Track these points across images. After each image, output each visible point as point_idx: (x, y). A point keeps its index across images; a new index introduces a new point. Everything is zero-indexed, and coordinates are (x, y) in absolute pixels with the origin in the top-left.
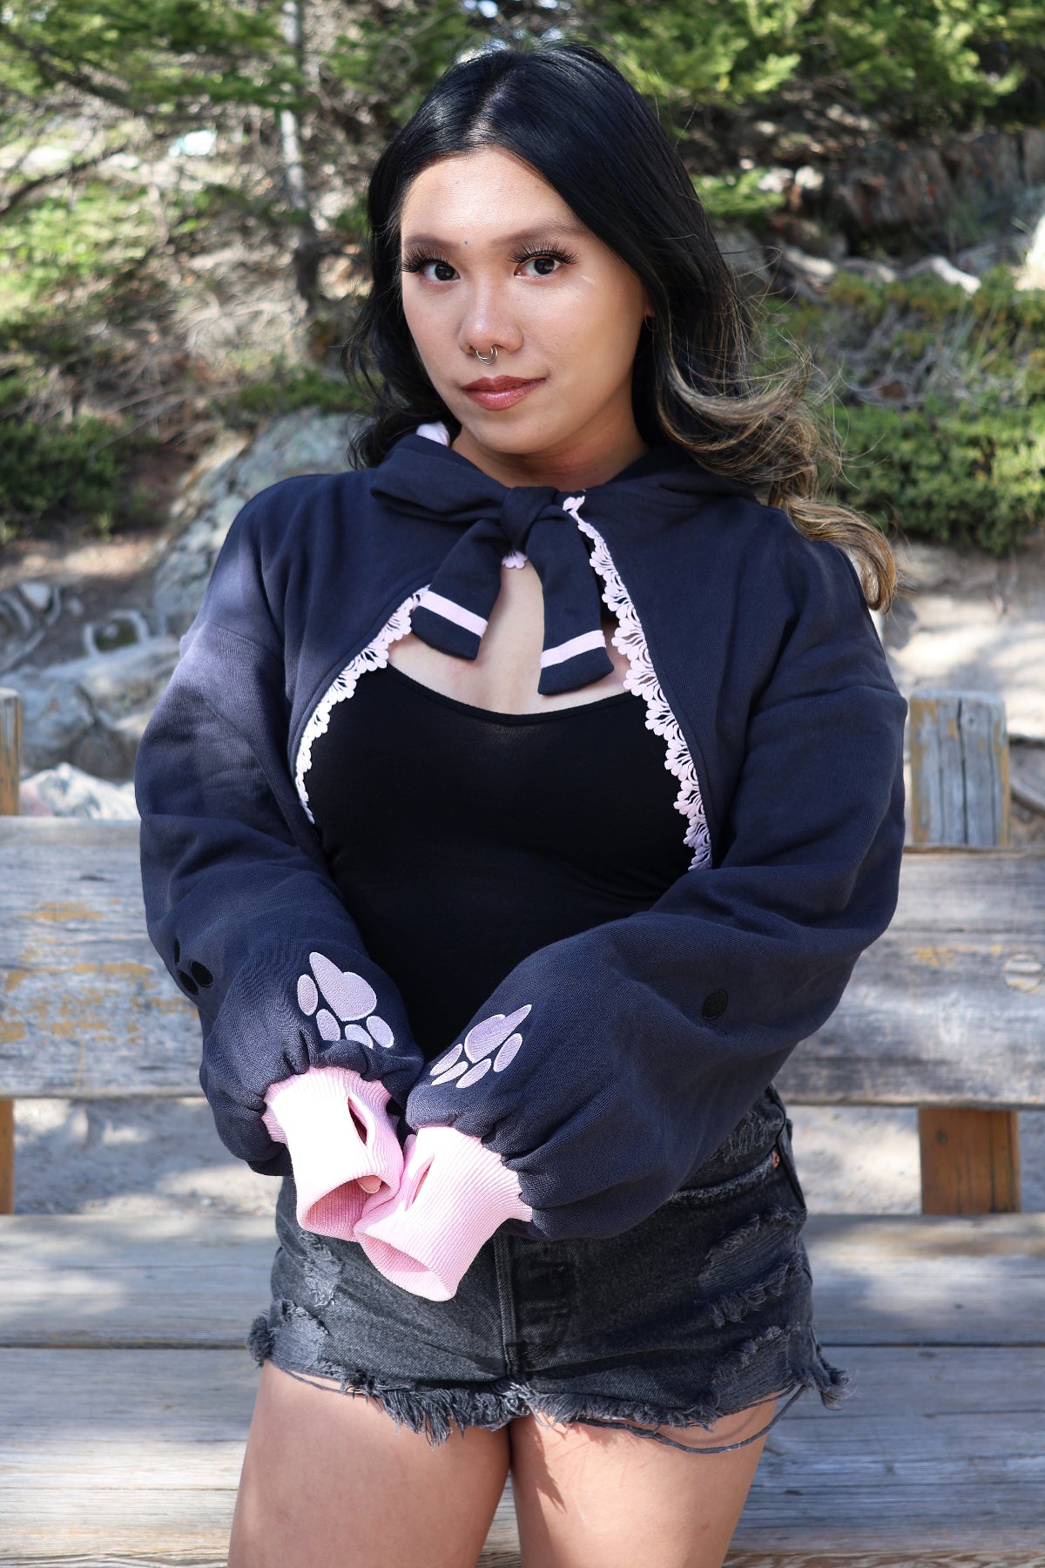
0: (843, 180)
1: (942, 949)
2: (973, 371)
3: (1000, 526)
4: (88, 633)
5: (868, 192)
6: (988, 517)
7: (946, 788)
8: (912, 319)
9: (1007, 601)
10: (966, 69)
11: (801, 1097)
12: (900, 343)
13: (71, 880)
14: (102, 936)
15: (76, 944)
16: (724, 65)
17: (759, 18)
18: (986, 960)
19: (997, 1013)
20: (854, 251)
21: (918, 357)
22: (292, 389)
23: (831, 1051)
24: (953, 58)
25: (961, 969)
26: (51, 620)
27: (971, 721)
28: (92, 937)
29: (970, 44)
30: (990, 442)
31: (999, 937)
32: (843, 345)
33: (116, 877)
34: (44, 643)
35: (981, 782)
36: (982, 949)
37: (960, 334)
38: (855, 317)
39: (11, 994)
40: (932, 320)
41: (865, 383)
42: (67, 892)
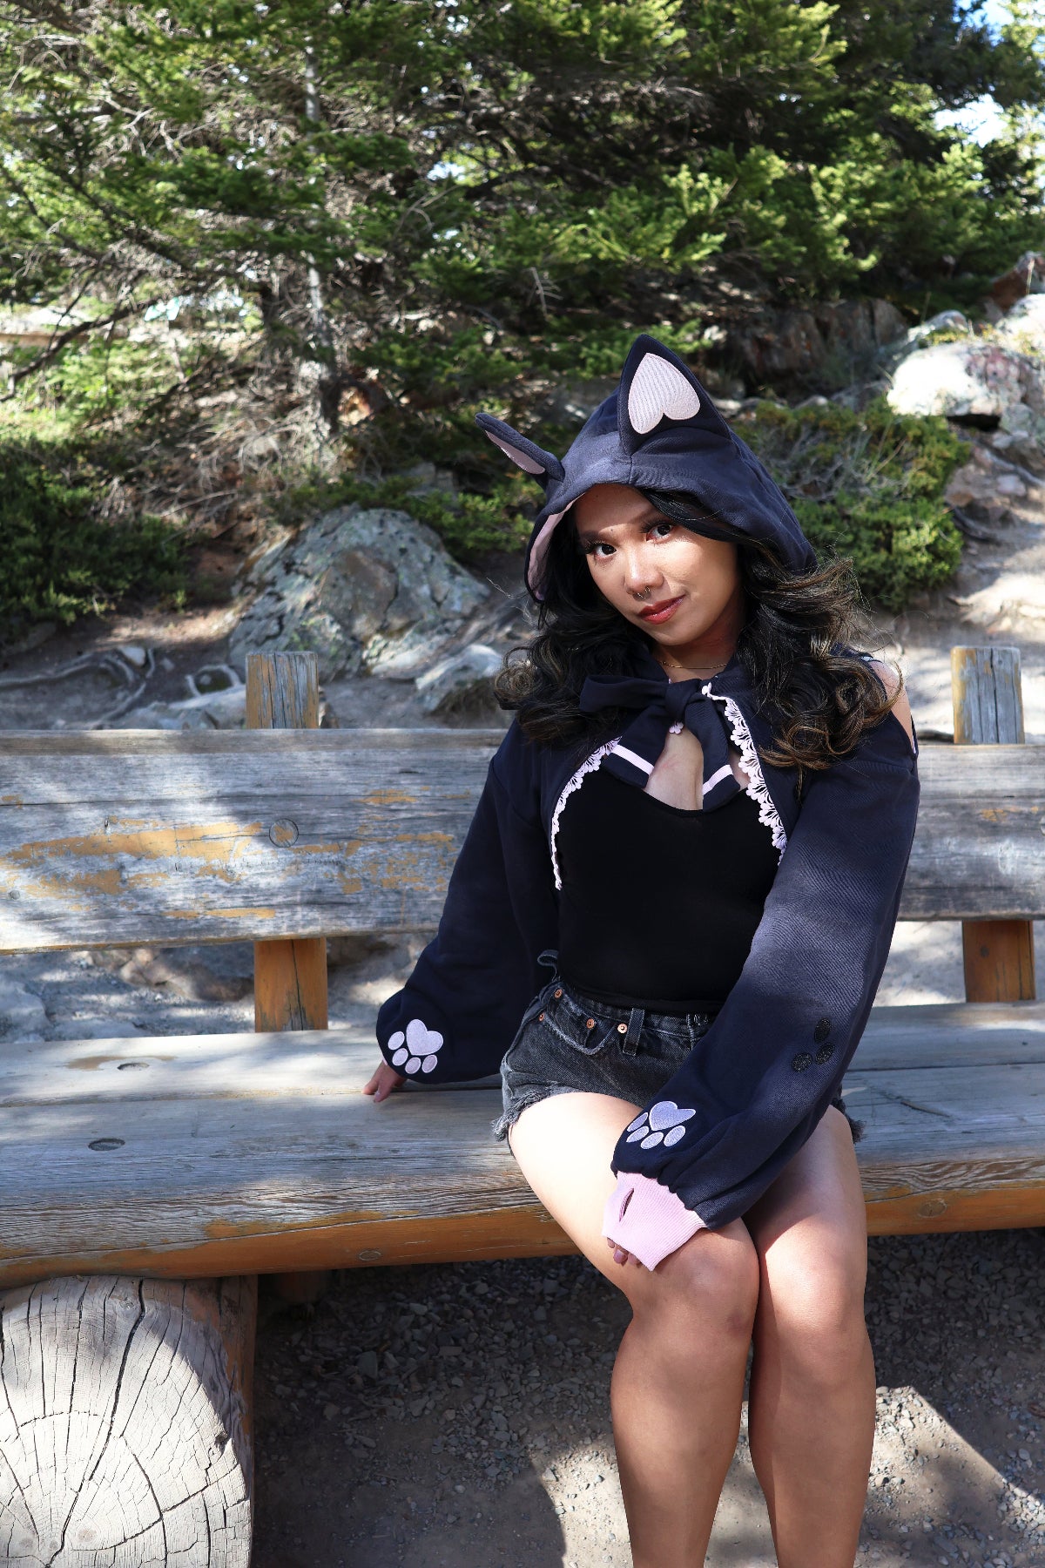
0: (744, 336)
1: (999, 810)
2: (872, 474)
3: (898, 589)
4: (190, 680)
5: (763, 345)
6: (889, 583)
7: (983, 709)
8: (821, 434)
9: (904, 646)
10: (839, 251)
11: (907, 915)
12: (813, 453)
13: (393, 773)
14: (416, 814)
15: (397, 821)
16: (668, 238)
17: (691, 201)
18: (1028, 816)
19: (1036, 853)
20: (750, 392)
21: (830, 463)
22: (331, 489)
23: (927, 883)
24: (830, 240)
25: (1012, 823)
26: (149, 674)
27: (1000, 662)
28: (409, 816)
29: (843, 230)
30: (889, 525)
31: (1037, 801)
32: (773, 454)
33: (426, 771)
34: (148, 692)
35: (1007, 705)
36: (1025, 809)
37: (860, 446)
38: (779, 432)
39: (350, 858)
40: (836, 436)
41: (791, 483)
42: (390, 783)
